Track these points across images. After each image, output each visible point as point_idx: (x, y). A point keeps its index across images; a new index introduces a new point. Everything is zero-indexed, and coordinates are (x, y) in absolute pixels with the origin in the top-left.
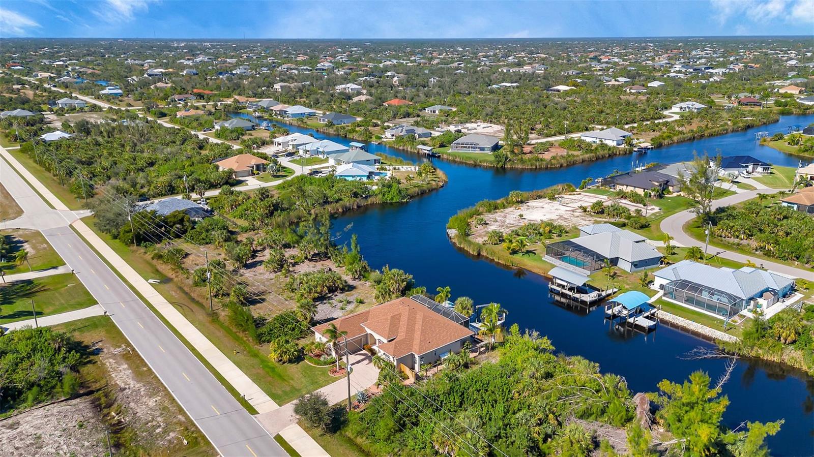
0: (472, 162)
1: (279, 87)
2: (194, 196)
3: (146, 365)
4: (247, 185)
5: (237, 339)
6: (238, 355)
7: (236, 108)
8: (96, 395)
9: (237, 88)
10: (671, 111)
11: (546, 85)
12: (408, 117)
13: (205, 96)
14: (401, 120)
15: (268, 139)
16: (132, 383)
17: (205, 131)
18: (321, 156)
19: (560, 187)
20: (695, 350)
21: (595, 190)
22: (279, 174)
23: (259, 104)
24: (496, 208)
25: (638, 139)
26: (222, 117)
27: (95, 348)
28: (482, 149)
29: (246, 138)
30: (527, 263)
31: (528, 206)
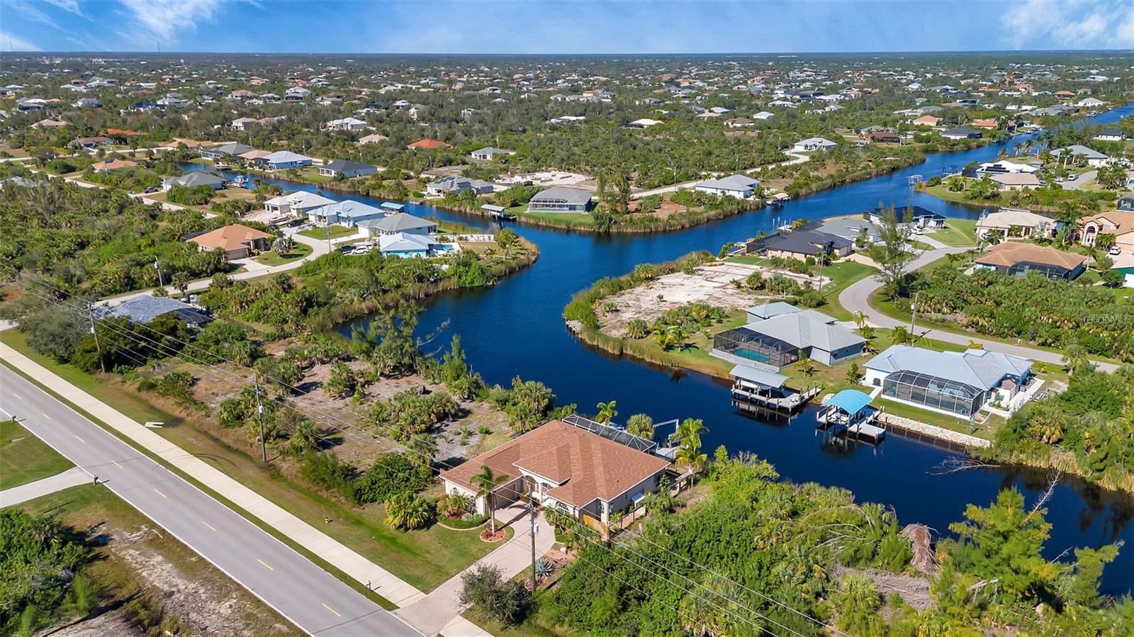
0: (564, 226)
1: (240, 124)
2: (171, 290)
3: (193, 554)
4: (246, 271)
5: (321, 500)
6: (332, 524)
7: (184, 157)
8: (129, 607)
9: (175, 126)
10: (793, 151)
11: (624, 118)
12: (450, 165)
13: (129, 140)
14: (440, 169)
15: (254, 201)
16: (181, 583)
17: (147, 192)
18: (344, 224)
19: (694, 256)
20: (945, 461)
21: (739, 258)
22: (291, 252)
23: (221, 149)
24: (621, 288)
25: (768, 189)
26: (169, 170)
27: (96, 535)
28: (572, 208)
29: (217, 200)
30: (689, 360)
31: (662, 284)
